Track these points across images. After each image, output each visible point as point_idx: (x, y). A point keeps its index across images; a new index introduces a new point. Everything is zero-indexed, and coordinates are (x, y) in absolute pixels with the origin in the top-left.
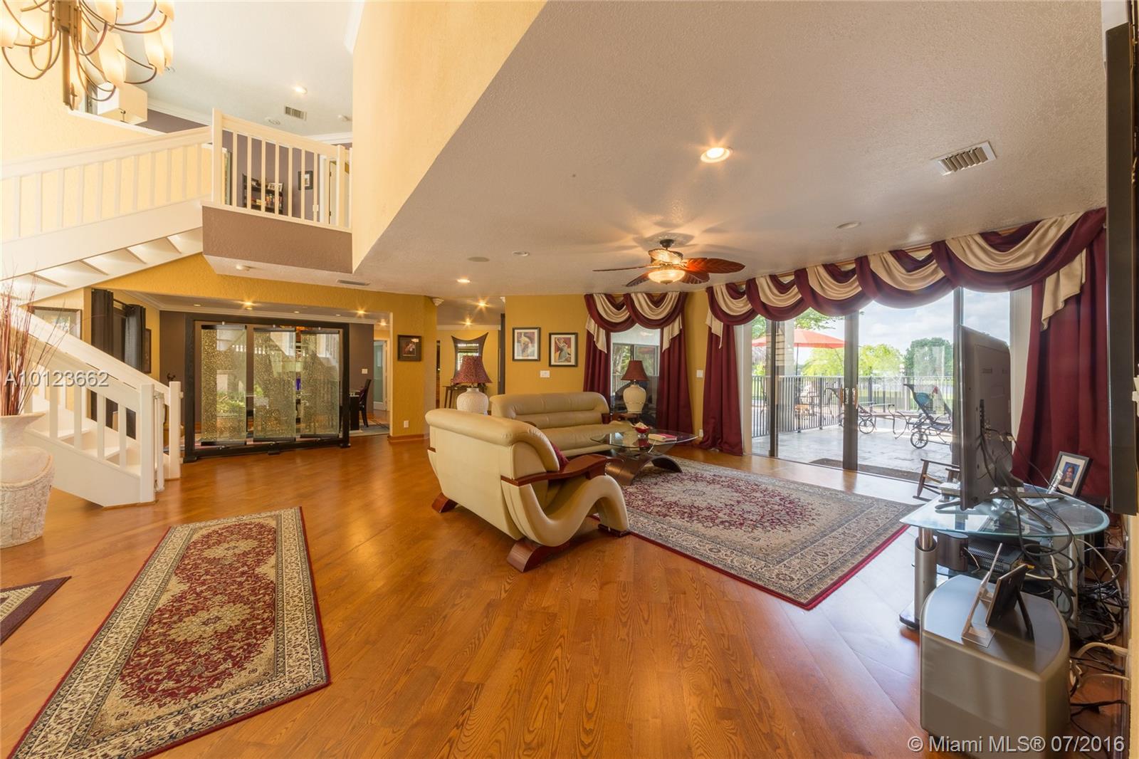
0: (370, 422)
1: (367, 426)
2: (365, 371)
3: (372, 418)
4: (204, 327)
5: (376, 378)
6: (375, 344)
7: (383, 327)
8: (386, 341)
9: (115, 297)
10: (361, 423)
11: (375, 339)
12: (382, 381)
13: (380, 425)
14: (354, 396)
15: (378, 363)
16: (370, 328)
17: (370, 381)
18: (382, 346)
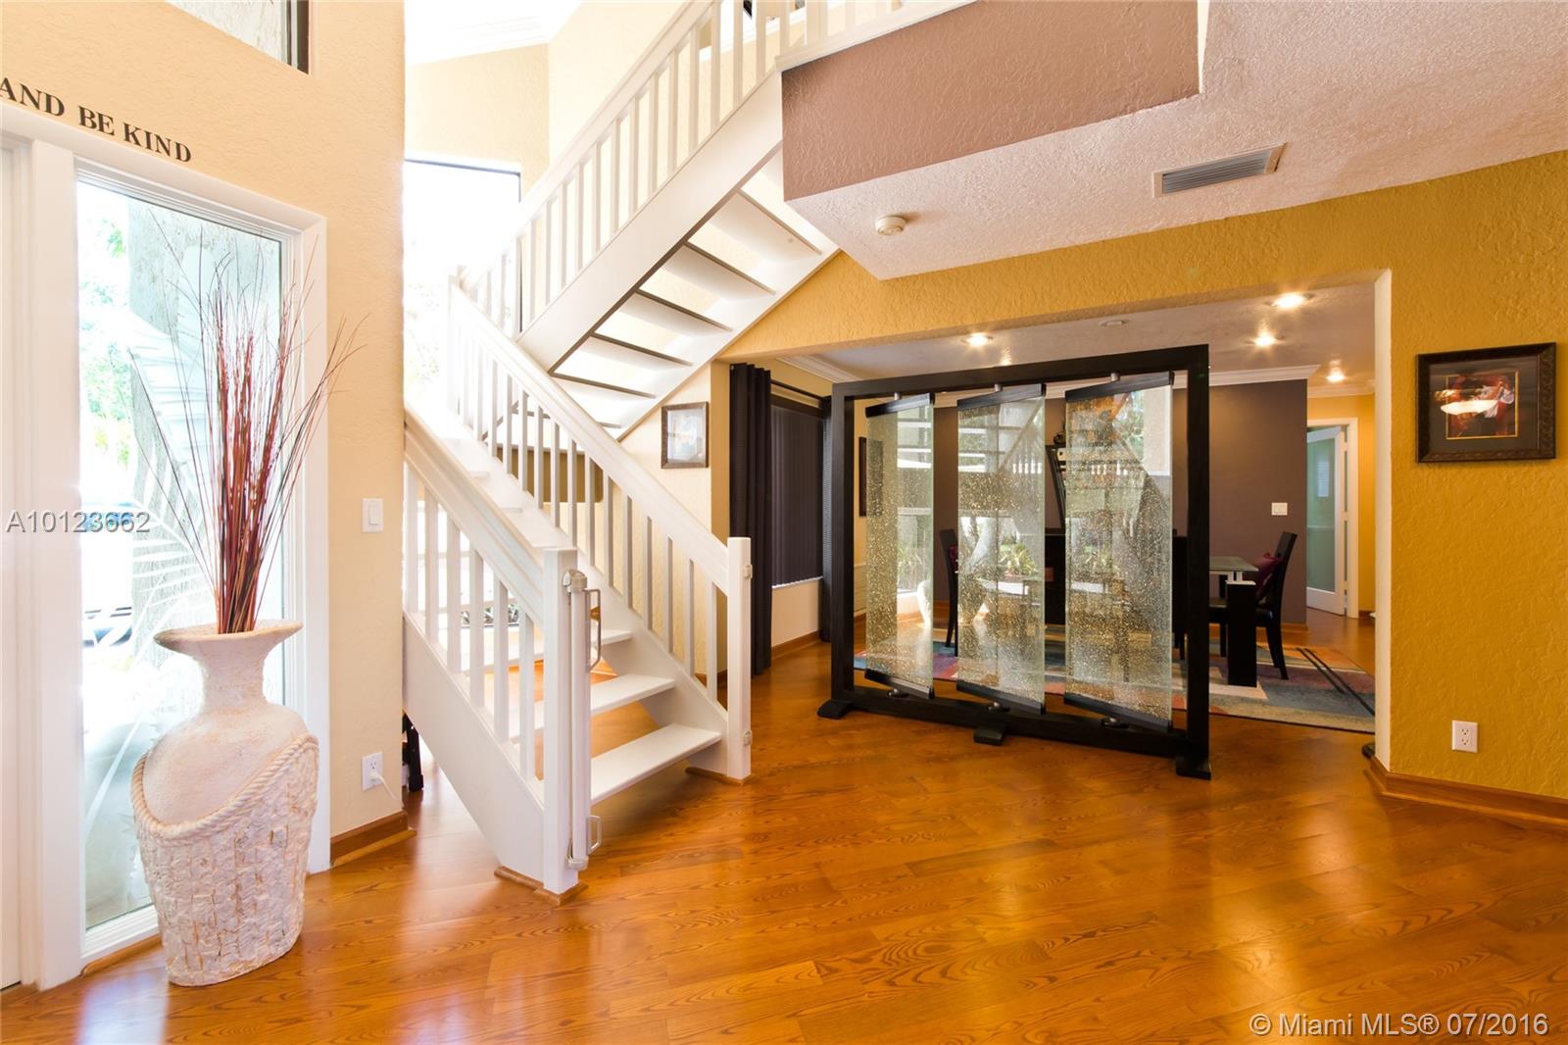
0: (1294, 659)
1: (1284, 673)
2: (1279, 509)
3: (1299, 639)
4: (872, 412)
5: (1314, 523)
6: (1311, 438)
7: (1335, 386)
8: (1345, 428)
9: (772, 378)
10: (1264, 659)
11: (1310, 423)
12: (1332, 532)
13: (1329, 676)
14: (1240, 582)
15: (1318, 485)
16: (1293, 395)
17: (1294, 537)
18: (1332, 441)
